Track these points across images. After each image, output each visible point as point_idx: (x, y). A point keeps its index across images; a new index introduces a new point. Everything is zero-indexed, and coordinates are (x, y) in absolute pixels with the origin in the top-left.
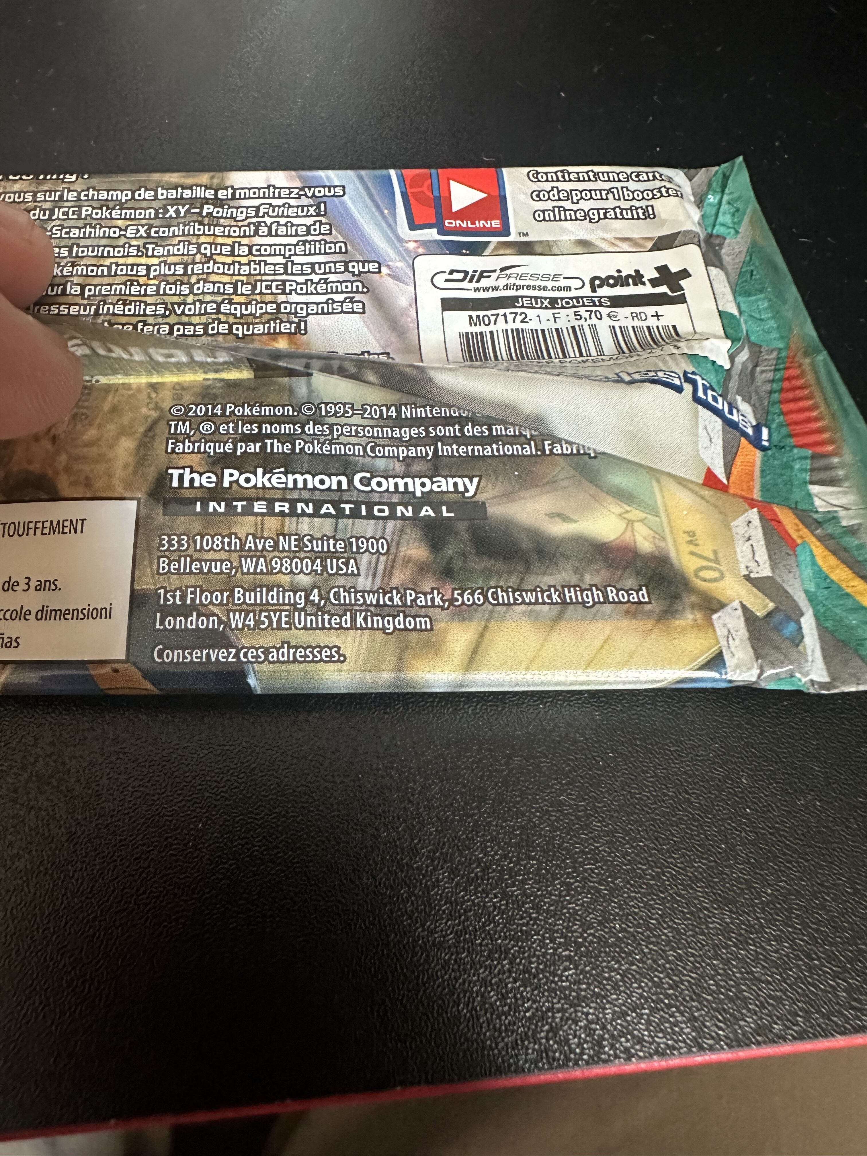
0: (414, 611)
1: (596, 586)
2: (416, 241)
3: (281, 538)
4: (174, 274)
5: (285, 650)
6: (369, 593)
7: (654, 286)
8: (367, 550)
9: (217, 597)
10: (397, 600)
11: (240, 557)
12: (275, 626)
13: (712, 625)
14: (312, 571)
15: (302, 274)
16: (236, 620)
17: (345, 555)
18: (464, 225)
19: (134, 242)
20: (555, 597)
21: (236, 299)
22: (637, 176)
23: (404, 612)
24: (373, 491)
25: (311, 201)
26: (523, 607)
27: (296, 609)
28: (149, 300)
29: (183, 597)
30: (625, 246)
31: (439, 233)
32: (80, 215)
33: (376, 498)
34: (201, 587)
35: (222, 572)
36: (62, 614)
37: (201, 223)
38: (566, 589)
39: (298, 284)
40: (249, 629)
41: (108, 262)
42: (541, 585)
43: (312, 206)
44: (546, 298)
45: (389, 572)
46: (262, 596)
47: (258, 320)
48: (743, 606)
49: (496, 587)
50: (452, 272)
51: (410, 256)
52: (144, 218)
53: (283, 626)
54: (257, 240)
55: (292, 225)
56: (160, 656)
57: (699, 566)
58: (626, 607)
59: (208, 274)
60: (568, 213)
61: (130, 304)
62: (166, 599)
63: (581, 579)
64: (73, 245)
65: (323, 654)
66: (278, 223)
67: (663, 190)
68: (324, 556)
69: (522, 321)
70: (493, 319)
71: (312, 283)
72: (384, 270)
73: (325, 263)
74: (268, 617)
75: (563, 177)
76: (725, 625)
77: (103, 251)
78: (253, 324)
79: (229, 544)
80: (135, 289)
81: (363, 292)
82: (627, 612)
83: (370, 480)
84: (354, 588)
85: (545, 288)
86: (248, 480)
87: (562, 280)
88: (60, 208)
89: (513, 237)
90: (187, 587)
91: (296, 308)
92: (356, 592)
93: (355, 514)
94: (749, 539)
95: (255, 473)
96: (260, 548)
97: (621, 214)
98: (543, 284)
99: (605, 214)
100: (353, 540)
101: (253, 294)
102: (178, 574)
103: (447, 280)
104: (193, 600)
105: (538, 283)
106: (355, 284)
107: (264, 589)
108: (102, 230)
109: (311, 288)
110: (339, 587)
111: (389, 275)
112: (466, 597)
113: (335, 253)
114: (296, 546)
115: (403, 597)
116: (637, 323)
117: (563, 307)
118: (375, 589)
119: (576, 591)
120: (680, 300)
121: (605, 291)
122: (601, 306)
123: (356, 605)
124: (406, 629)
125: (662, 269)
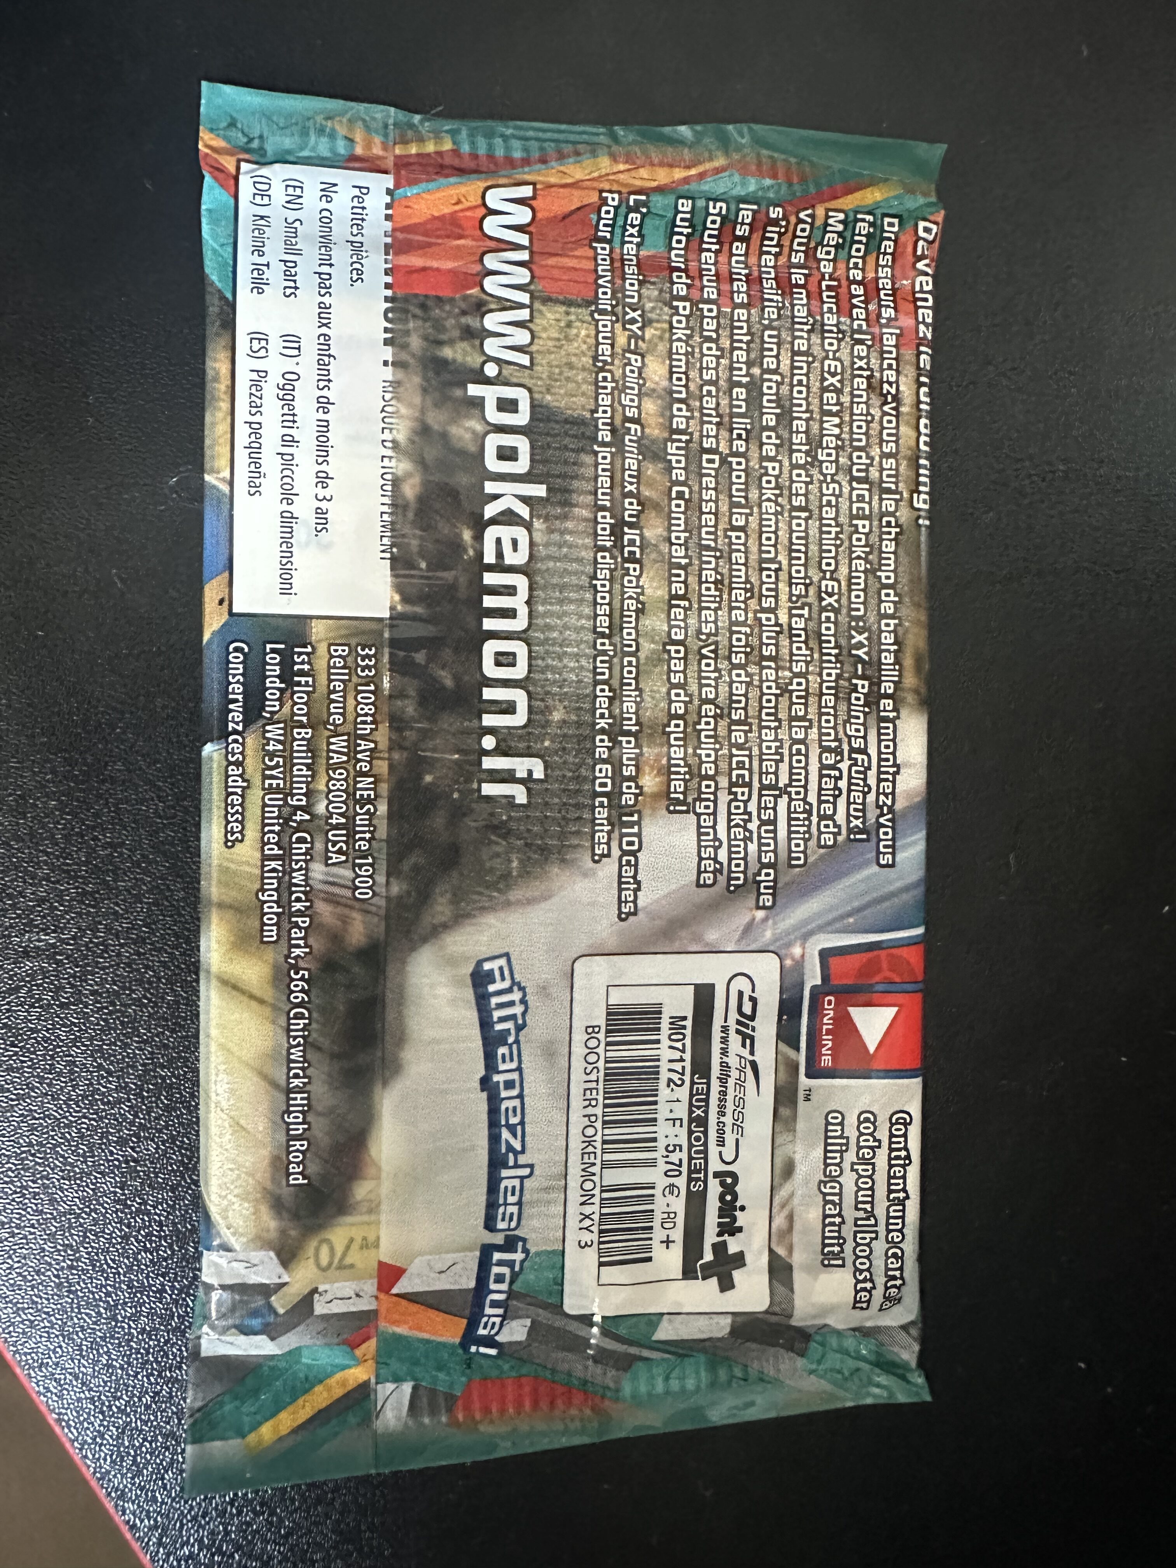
0: (286, 925)
1: (309, 1129)
2: (803, 956)
3: (372, 779)
4: (762, 644)
6: (306, 875)
7: (714, 1246)
8: (359, 876)
9: (301, 710)
10: (298, 906)
11: (348, 734)
13: (262, 1248)
14: (332, 814)
15: (759, 808)
16: (275, 731)
17: (351, 851)
18: (825, 1021)
19: (812, 591)
20: (296, 1082)
21: (723, 724)
22: (896, 1256)
23: (283, 913)
25: (871, 820)
26: (284, 1045)
27: (286, 795)
28: (723, 614)
29: (302, 673)
30: (779, 1221)
31: (814, 987)
32: (858, 517)
36: (287, 541)
37: (839, 676)
38: (305, 1095)
39: (745, 802)
40: (264, 745)
41: (783, 558)
42: (311, 1069)
43: (863, 823)
44: (706, 1112)
45: (332, 899)
46: (301, 758)
47: (690, 751)
48: (282, 1285)
49: (310, 1018)
50: (754, 1000)
51: (780, 947)
52: (850, 603)
53: (267, 782)
54: (815, 752)
55: (836, 797)
56: (236, 650)
58: (283, 1156)
59: (761, 687)
60: (837, 1155)
61: (716, 589)
62: (300, 654)
64: (810, 511)
65: (235, 825)
66: (840, 778)
67: (868, 1285)
68: (350, 828)
69: (670, 1080)
70: (679, 1045)
71: (745, 821)
72: (760, 914)
73: (775, 839)
74: (277, 766)
75: (898, 1158)
76: (262, 1262)
77: (799, 551)
78: (685, 746)
79: (365, 722)
80: (739, 594)
81: (729, 885)
82: (277, 1158)
84: (311, 860)
85: (722, 1114)
87: (735, 1136)
88: (869, 490)
89: (804, 1081)
91: (708, 800)
92: (306, 861)
94: (357, 1296)
96: (359, 756)
97: (832, 1224)
98: (729, 1112)
100: (370, 861)
101: (731, 745)
103: (741, 994)
104: (299, 684)
105: (730, 1108)
106: (741, 876)
108: (833, 548)
109: (737, 819)
110: (312, 843)
111: (752, 920)
112: (300, 983)
113: (790, 851)
114: (362, 796)
115: (301, 913)
116: (658, 1217)
117: (690, 1133)
118: (310, 882)
119: (303, 1105)
120: (689, 1273)
121: (714, 1188)
122: (690, 1180)
123: (291, 860)
124: (263, 914)
125: (739, 1260)
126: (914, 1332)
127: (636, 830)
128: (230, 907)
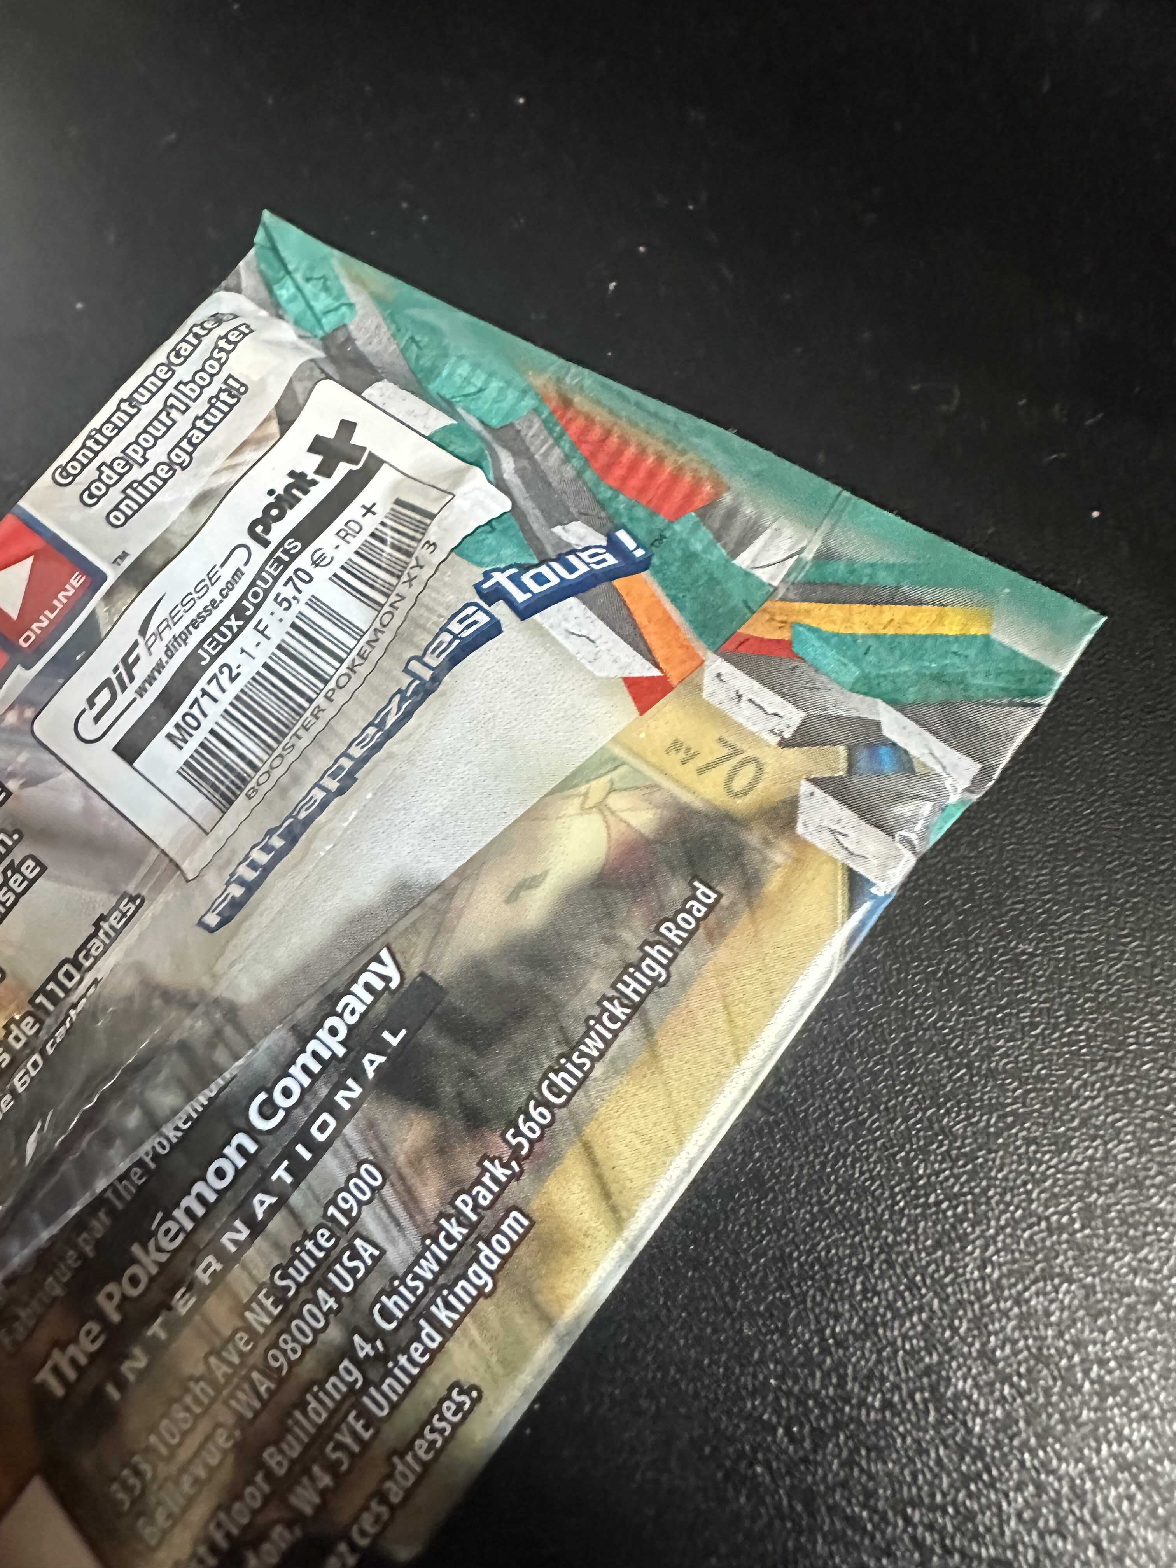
0: (489, 1218)
3: (248, 1314)
5: (401, 1466)
7: (329, 475)
10: (456, 1231)
12: (357, 1449)
17: (343, 1244)
18: (46, 623)
20: (620, 1011)
22: (178, 355)
23: (480, 1238)
24: (288, 1111)
26: (599, 1069)
27: (358, 1394)
31: (28, 667)
33: (301, 1116)
34: (220, 1506)
35: (225, 1453)
38: (620, 986)
40: (333, 1491)
44: (227, 617)
46: (303, 1427)
50: (91, 702)
51: (23, 735)
53: (367, 1436)
57: (722, 782)
58: (701, 933)
60: (147, 483)
63: (622, 949)
67: (222, 343)
68: (321, 1276)
69: (232, 679)
70: (195, 711)
72: (12, 785)
74: (339, 1446)
75: (97, 442)
76: (820, 830)
79: (197, 1401)
83: (270, 1101)
84: (395, 1277)
85: (214, 604)
86: (134, 1281)
87: (221, 572)
89: (112, 575)
90: (204, 1528)
92: (403, 1283)
93: (299, 1170)
94: (740, 696)
95: (134, 1261)
97: (207, 422)
98: (206, 601)
99: (190, 442)
100: (332, 1210)
102: (177, 1521)
103: (97, 719)
110: (377, 1299)
111: (24, 786)
112: (525, 1129)
114: (275, 1304)
116: (356, 542)
118: (419, 1249)
120: (375, 464)
121: (279, 531)
122: (293, 557)
123: (419, 1298)
124: (505, 1258)
125: (318, 445)
128: (536, 1306)
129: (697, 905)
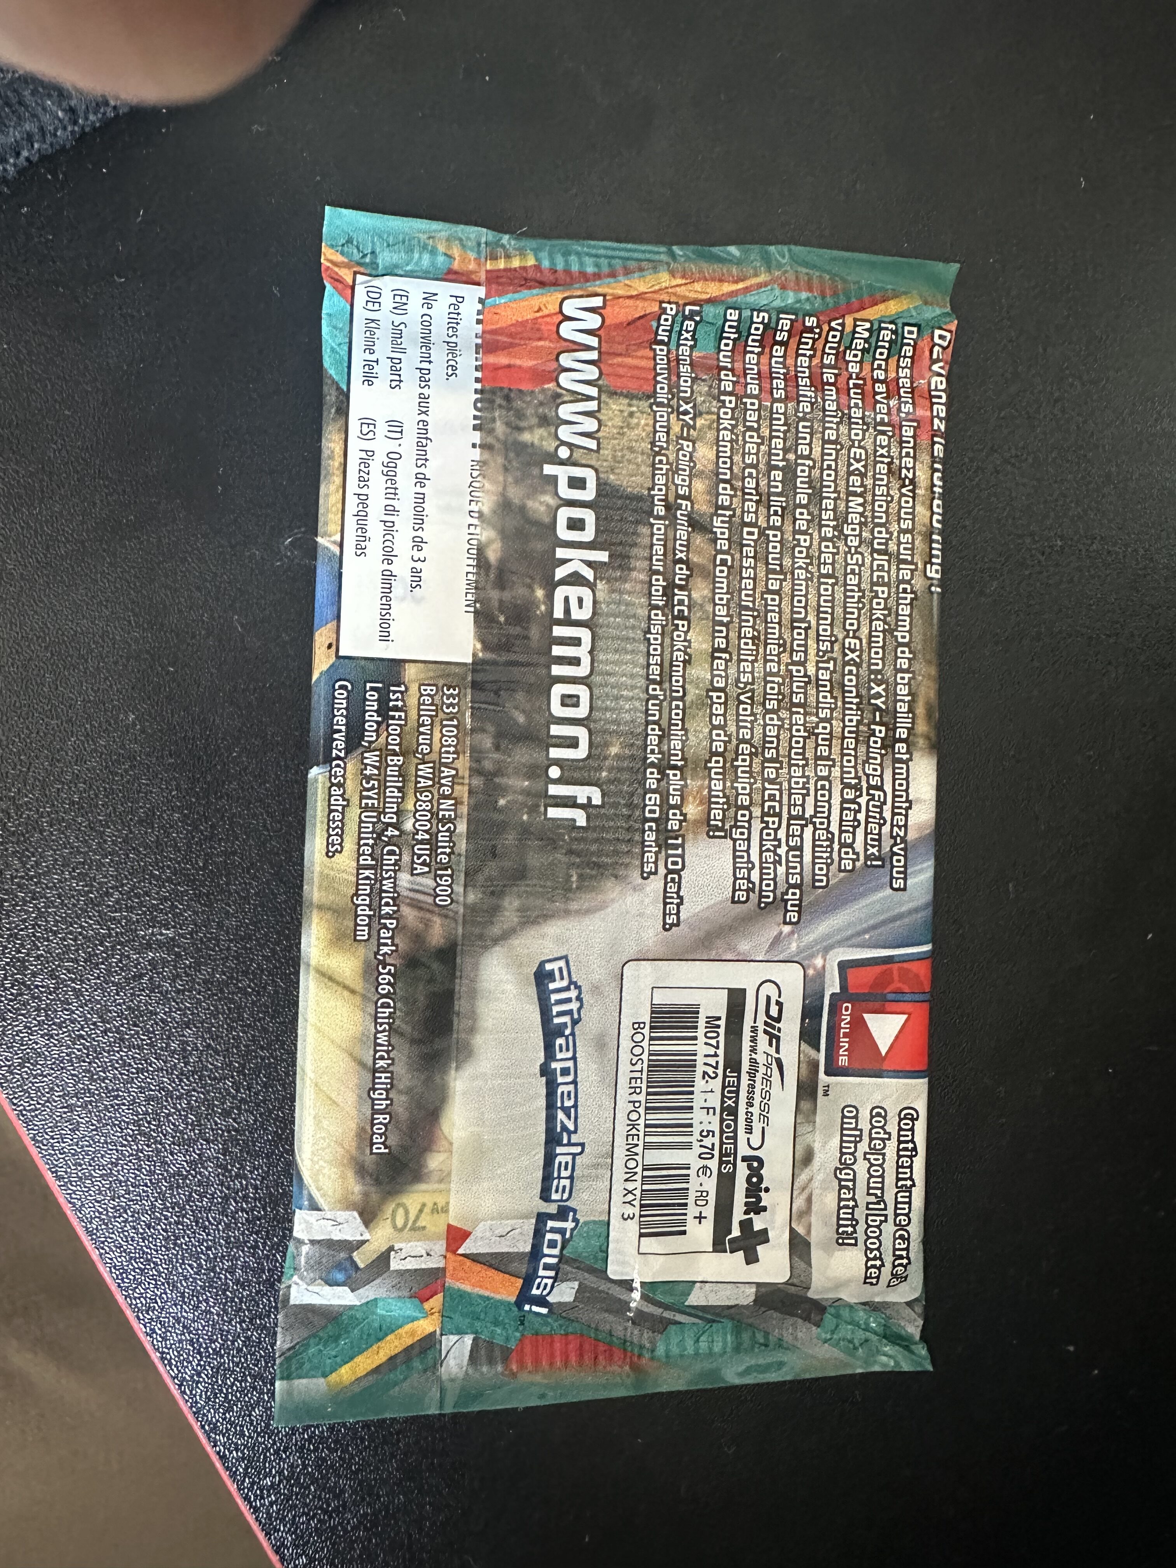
0: (375, 926)
1: (391, 1104)
2: (824, 967)
3: (453, 802)
4: (792, 692)
5: (341, 802)
6: (394, 883)
7: (741, 1223)
8: (439, 885)
9: (394, 740)
10: (387, 909)
11: (434, 762)
12: (364, 793)
13: (347, 1208)
14: (418, 831)
15: (788, 836)
16: (371, 758)
17: (433, 863)
18: (843, 1025)
19: (836, 647)
20: (381, 1063)
21: (757, 761)
23: (374, 915)
25: (886, 849)
26: (372, 1029)
27: (380, 813)
28: (759, 665)
29: (396, 709)
30: (799, 1203)
31: (833, 995)
32: (878, 584)
34: (406, 725)
35: (419, 745)
36: (386, 595)
37: (860, 722)
38: (389, 1075)
39: (776, 830)
40: (362, 770)
41: (812, 618)
42: (395, 1052)
43: (879, 851)
44: (736, 1103)
45: (416, 905)
46: (394, 781)
47: (728, 784)
48: (364, 1242)
49: (394, 1008)
50: (779, 1004)
51: (805, 958)
52: (870, 658)
53: (364, 801)
54: (837, 788)
55: (855, 828)
56: (341, 687)
57: (410, 1208)
58: (368, 1128)
59: (791, 730)
60: (852, 1145)
61: (754, 644)
62: (395, 692)
63: (400, 1092)
64: (836, 578)
65: (335, 838)
66: (859, 811)
67: (878, 1263)
68: (433, 843)
69: (705, 1073)
70: (713, 1042)
71: (775, 847)
72: (787, 929)
73: (801, 863)
74: (373, 788)
75: (906, 1149)
76: (347, 1221)
77: (826, 612)
78: (724, 780)
79: (448, 752)
80: (773, 649)
81: (760, 902)
82: (363, 1129)
84: (399, 870)
85: (750, 1104)
87: (762, 1125)
88: (889, 561)
89: (823, 1078)
90: (406, 712)
91: (743, 827)
92: (395, 871)
94: (428, 1255)
96: (443, 781)
97: (847, 1207)
98: (756, 1102)
99: (847, 1187)
100: (449, 872)
101: (764, 780)
102: (419, 704)
103: (768, 998)
104: (393, 718)
105: (757, 1099)
106: (771, 894)
107: (400, 784)
108: (856, 611)
109: (768, 845)
110: (400, 855)
111: (780, 934)
112: (387, 977)
113: (814, 874)
114: (444, 815)
115: (389, 916)
116: (692, 1195)
117: (722, 1120)
118: (398, 889)
119: (386, 1084)
120: (718, 1246)
121: (742, 1171)
122: (721, 1163)
123: (382, 870)
124: (357, 916)
125: (763, 1237)
126: (919, 1309)
127: (679, 851)
128: (329, 909)
129: (379, 1140)
